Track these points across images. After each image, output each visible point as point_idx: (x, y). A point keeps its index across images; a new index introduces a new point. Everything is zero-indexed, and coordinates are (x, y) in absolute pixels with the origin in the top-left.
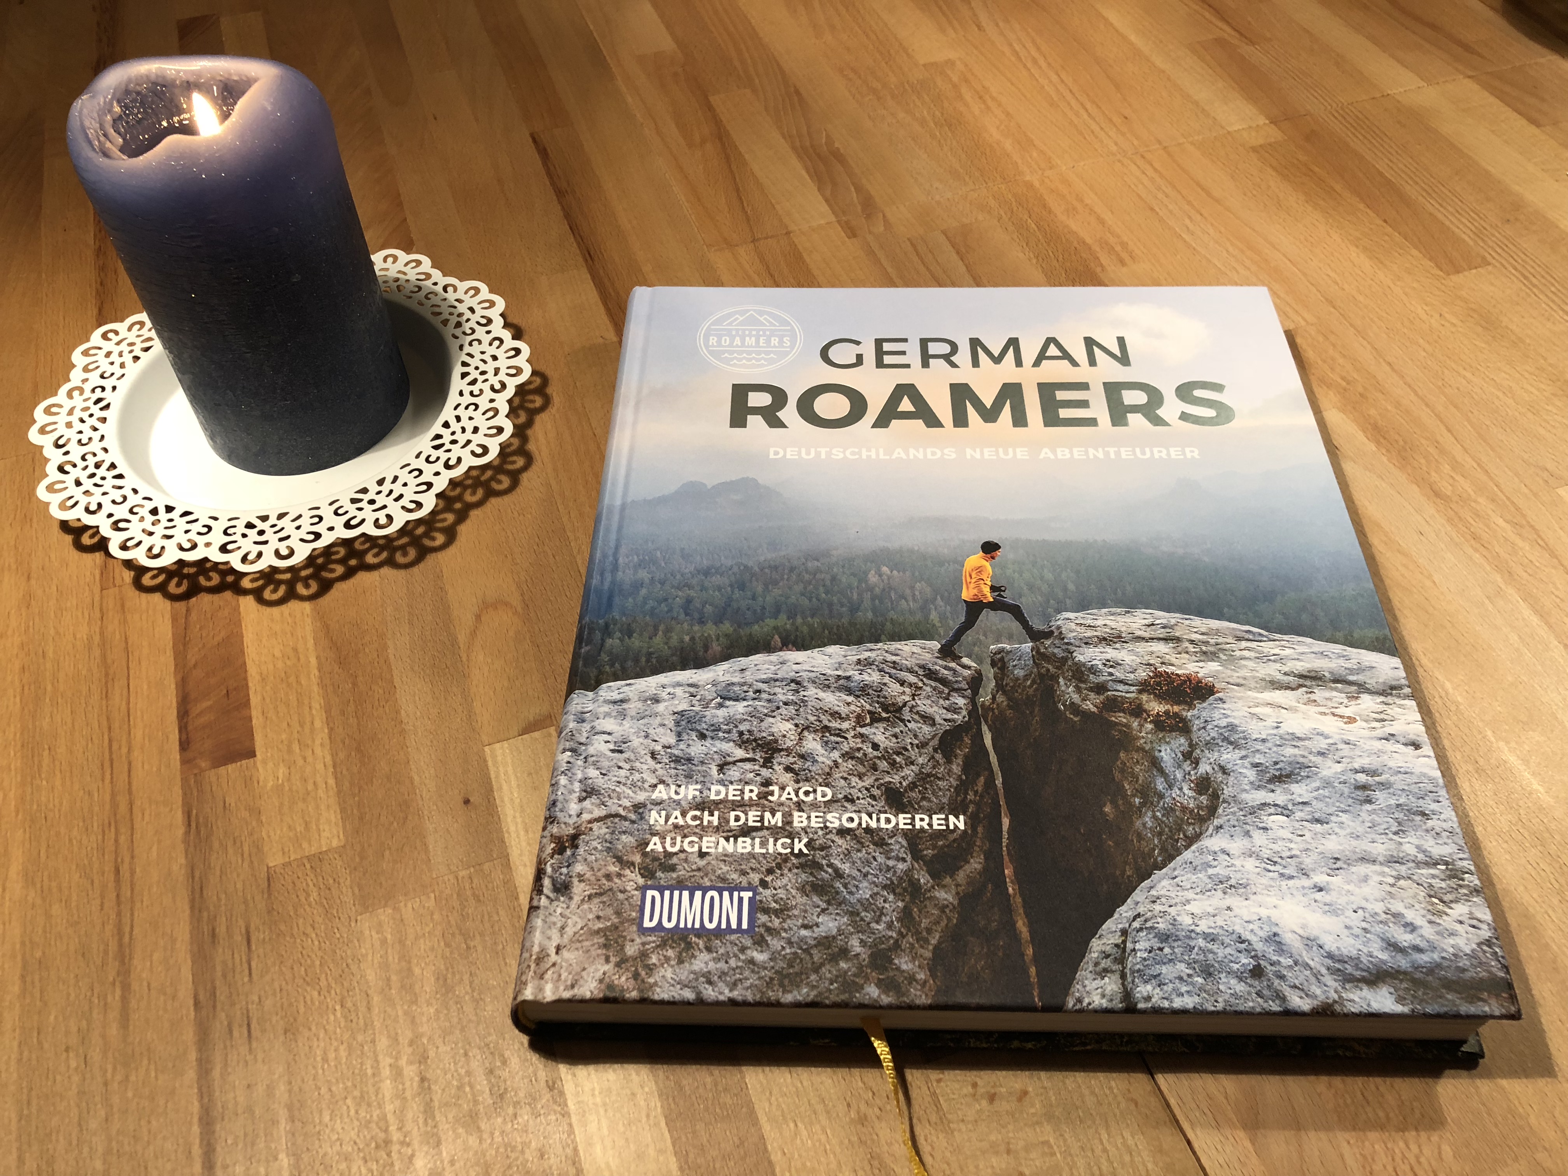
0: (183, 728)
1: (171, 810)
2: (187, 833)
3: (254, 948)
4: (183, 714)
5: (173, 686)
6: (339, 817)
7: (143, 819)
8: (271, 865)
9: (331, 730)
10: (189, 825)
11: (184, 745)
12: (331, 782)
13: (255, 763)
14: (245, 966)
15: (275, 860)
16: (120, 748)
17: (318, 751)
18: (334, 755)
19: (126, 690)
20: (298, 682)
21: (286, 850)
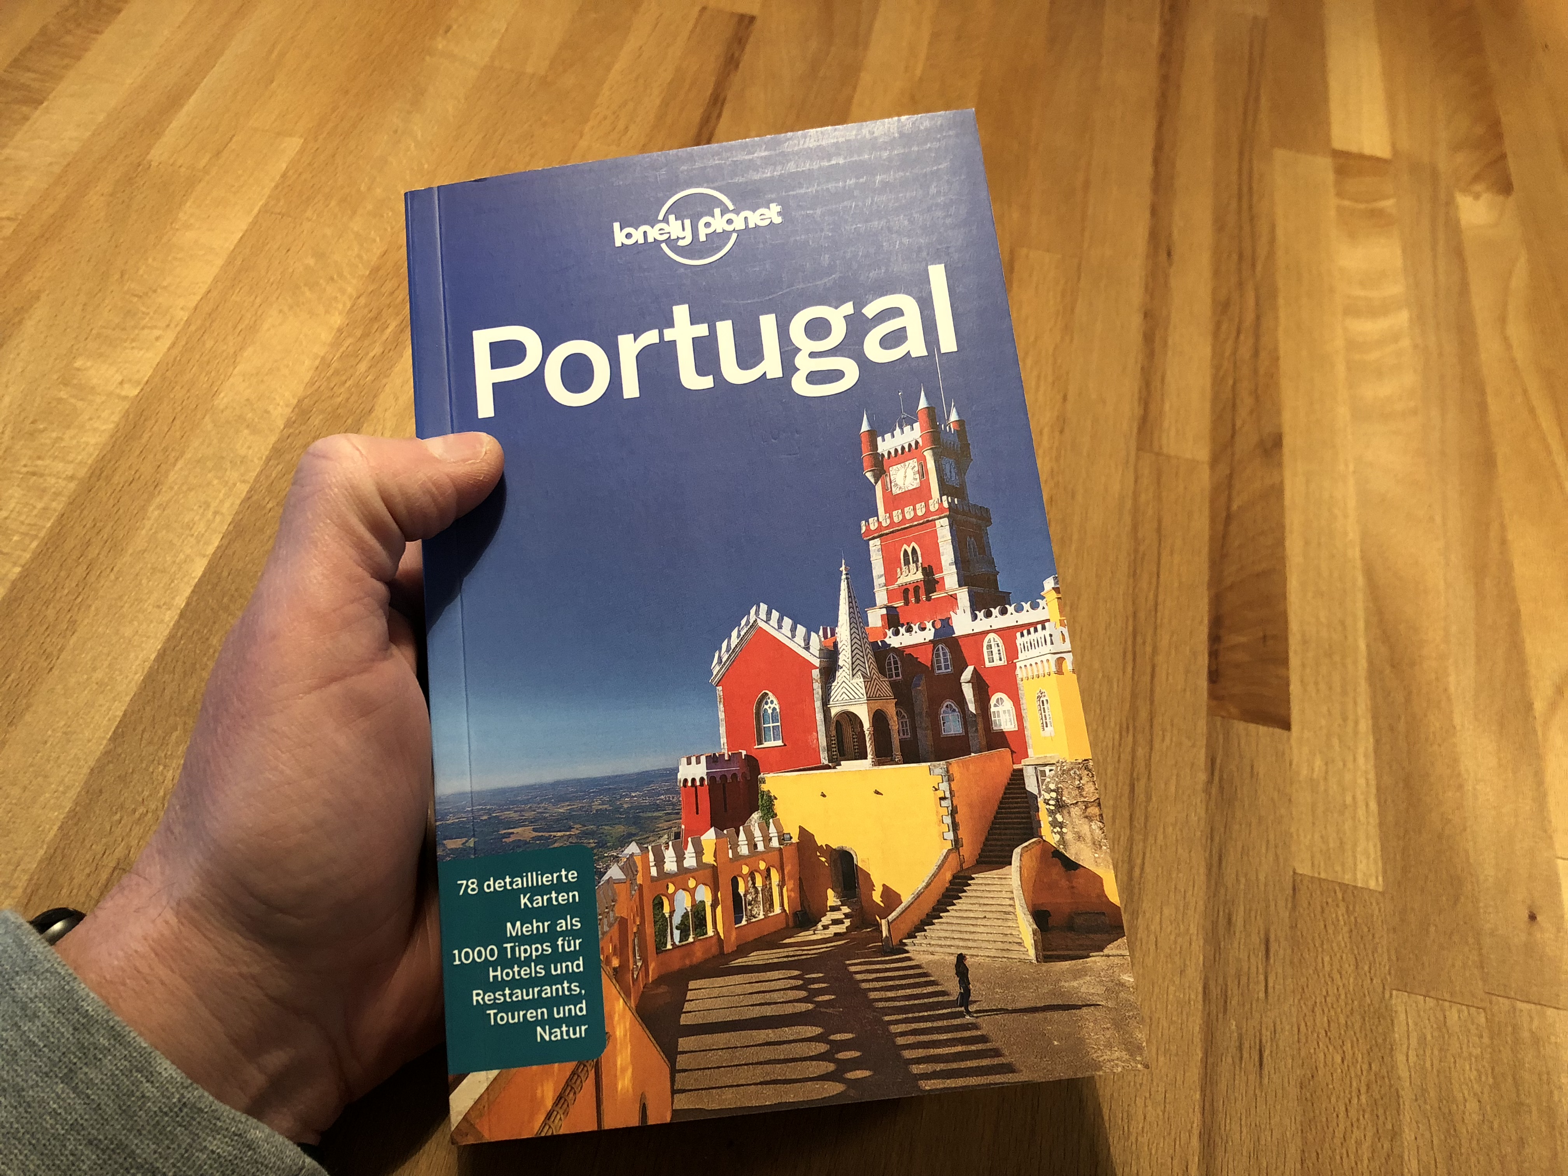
0: (1213, 654)
1: (1194, 746)
2: (1210, 781)
3: (1272, 961)
4: (1215, 638)
5: (1206, 600)
6: (1379, 853)
7: (1163, 740)
8: (1299, 871)
9: (1377, 742)
10: (1212, 774)
11: (1214, 676)
12: (1373, 806)
13: (1289, 739)
14: (1262, 977)
15: (1304, 869)
16: (1144, 643)
17: (1361, 760)
18: (1379, 776)
19: (1154, 580)
20: (1344, 665)
21: (1316, 863)
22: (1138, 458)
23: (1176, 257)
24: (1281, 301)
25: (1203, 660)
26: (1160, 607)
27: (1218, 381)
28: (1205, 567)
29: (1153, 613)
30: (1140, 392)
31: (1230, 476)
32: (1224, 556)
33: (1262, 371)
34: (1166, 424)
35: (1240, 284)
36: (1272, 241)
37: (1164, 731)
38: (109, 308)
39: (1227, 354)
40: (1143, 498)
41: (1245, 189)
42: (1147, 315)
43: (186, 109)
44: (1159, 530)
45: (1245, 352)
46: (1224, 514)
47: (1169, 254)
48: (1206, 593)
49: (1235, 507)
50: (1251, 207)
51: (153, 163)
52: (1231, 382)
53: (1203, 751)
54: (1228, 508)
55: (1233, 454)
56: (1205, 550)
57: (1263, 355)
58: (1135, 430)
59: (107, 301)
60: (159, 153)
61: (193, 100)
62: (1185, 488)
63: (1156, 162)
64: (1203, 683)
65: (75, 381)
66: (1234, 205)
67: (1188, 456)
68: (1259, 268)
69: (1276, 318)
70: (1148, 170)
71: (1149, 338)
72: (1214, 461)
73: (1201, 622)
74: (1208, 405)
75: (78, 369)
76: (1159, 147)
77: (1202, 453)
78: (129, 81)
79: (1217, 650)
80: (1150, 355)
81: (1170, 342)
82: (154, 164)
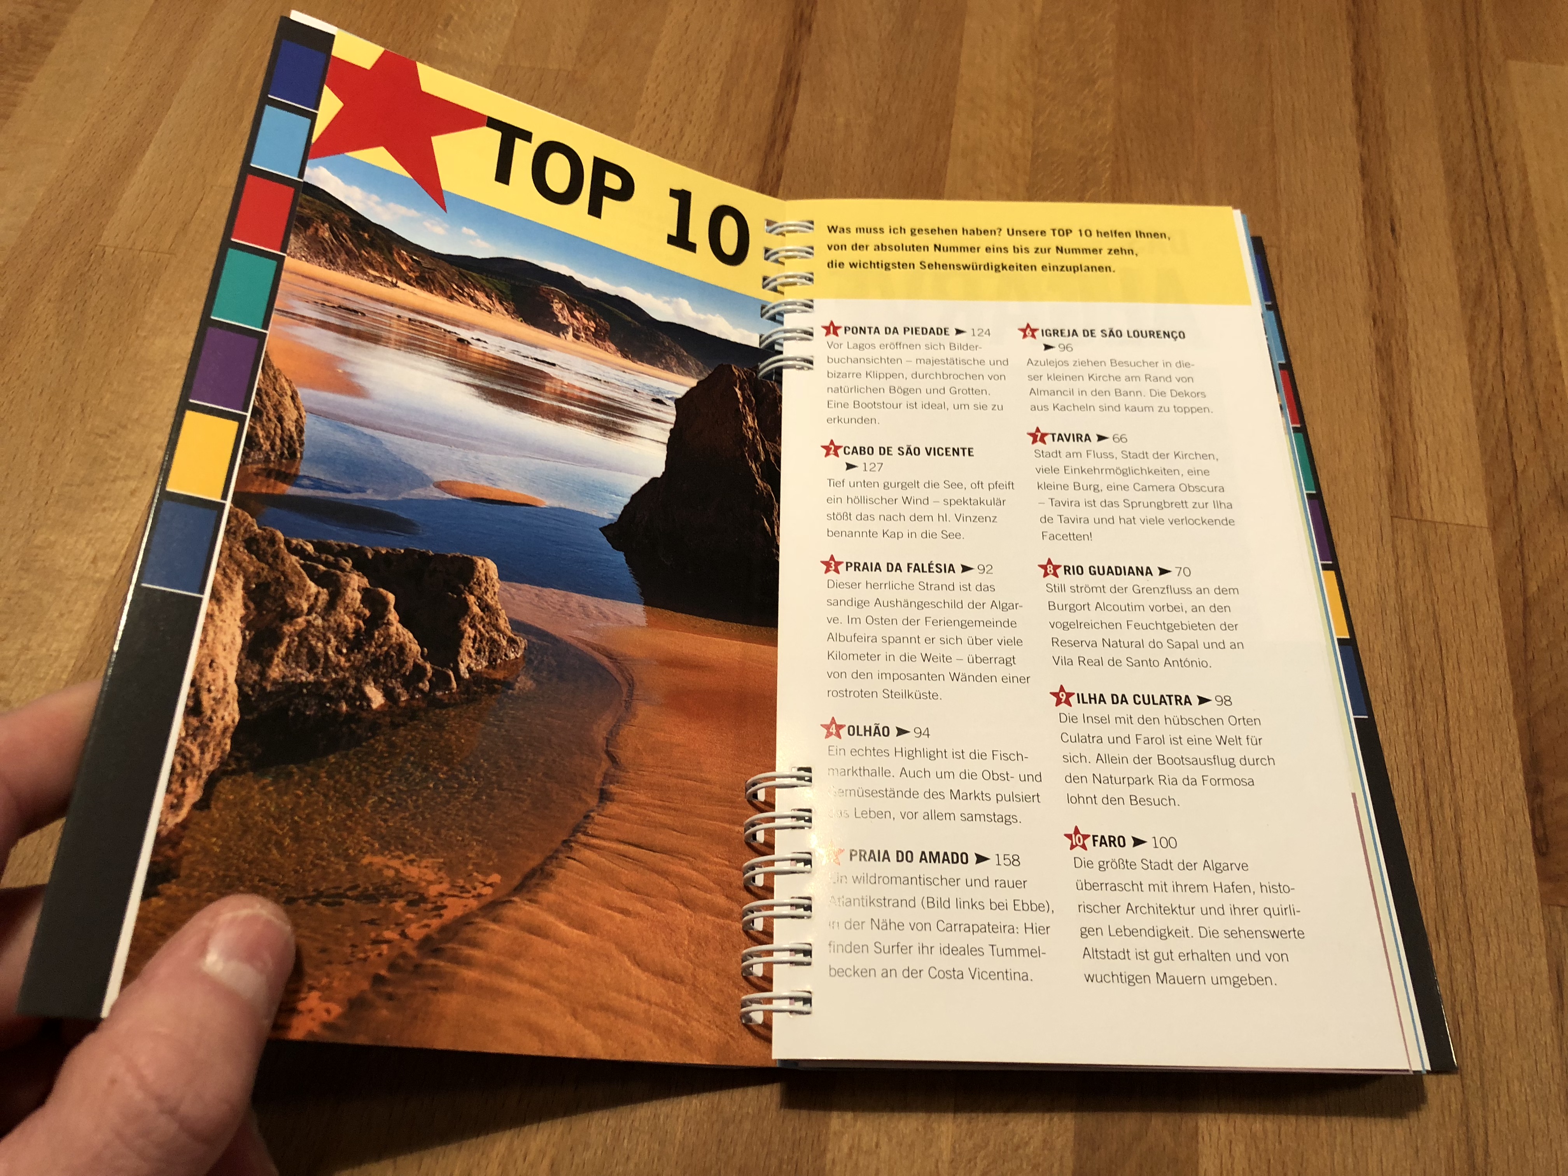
22: (1394, 531)
23: (1403, 234)
24: (1551, 279)
25: (1524, 822)
26: (1455, 749)
27: (1483, 406)
28: (1506, 681)
29: (1447, 758)
30: (1383, 434)
31: (1520, 545)
32: (1528, 664)
33: (1540, 384)
34: (1424, 477)
35: (1494, 261)
36: (1526, 193)
37: (1487, 936)
38: (70, 457)
39: (1490, 364)
40: (1410, 589)
41: (1481, 124)
42: (1377, 320)
43: (140, 169)
44: (1436, 633)
45: (1514, 358)
46: (1520, 600)
47: (1393, 230)
48: (1513, 721)
49: (1533, 588)
50: (1491, 147)
51: (107, 249)
52: (1501, 405)
53: (1544, 960)
54: (1524, 590)
55: (1520, 510)
56: (1503, 658)
57: (1538, 360)
58: (1385, 491)
59: (67, 449)
60: (111, 237)
61: (148, 155)
62: (1463, 567)
63: (1358, 100)
64: (1529, 858)
65: (38, 565)
66: (1468, 147)
67: (1461, 520)
68: (1515, 234)
69: (1549, 304)
70: (1349, 108)
71: (1383, 353)
72: (1495, 523)
73: (1513, 766)
74: (1475, 443)
75: (39, 547)
76: (1359, 78)
77: (1479, 516)
78: (69, 141)
79: (1540, 806)
80: (1389, 378)
81: (1412, 355)
82: (109, 250)
